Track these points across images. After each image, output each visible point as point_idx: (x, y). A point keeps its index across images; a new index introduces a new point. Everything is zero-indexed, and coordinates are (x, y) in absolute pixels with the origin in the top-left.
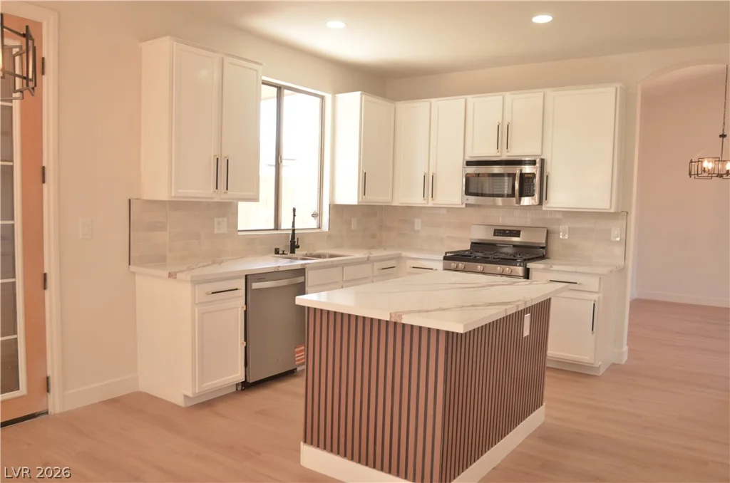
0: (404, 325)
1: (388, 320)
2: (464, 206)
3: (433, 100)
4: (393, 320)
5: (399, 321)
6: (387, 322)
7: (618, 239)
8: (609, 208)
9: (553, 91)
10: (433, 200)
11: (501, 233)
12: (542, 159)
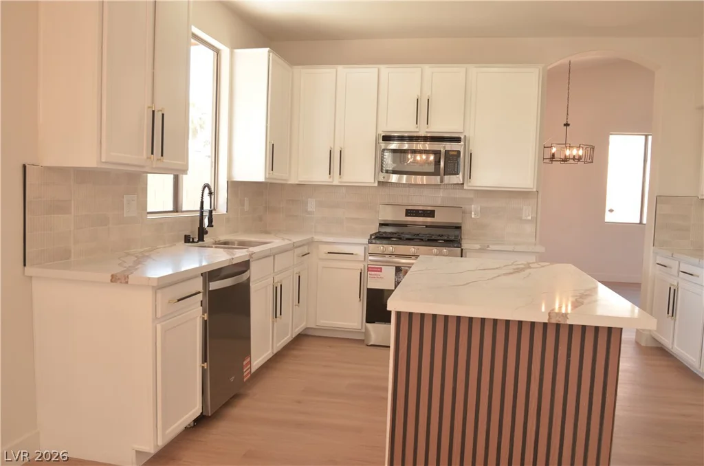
0: (571, 326)
1: (546, 321)
2: (376, 184)
3: (340, 68)
4: (554, 321)
5: (562, 322)
6: (545, 324)
7: (529, 218)
8: (532, 187)
9: (476, 67)
10: (340, 178)
11: (413, 213)
12: (465, 136)
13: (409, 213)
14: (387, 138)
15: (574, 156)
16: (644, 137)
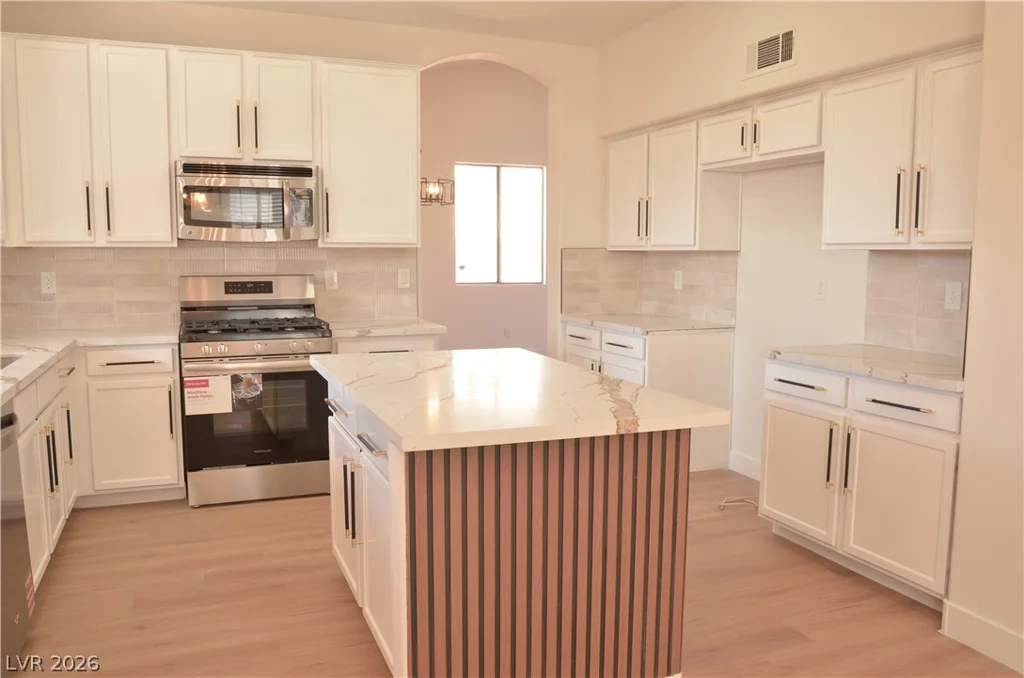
3: (95, 44)
7: (408, 285)
8: (415, 242)
9: (328, 62)
10: (110, 235)
11: (237, 288)
12: (317, 167)
13: (231, 288)
14: (189, 168)
15: (431, 196)
16: (495, 169)
